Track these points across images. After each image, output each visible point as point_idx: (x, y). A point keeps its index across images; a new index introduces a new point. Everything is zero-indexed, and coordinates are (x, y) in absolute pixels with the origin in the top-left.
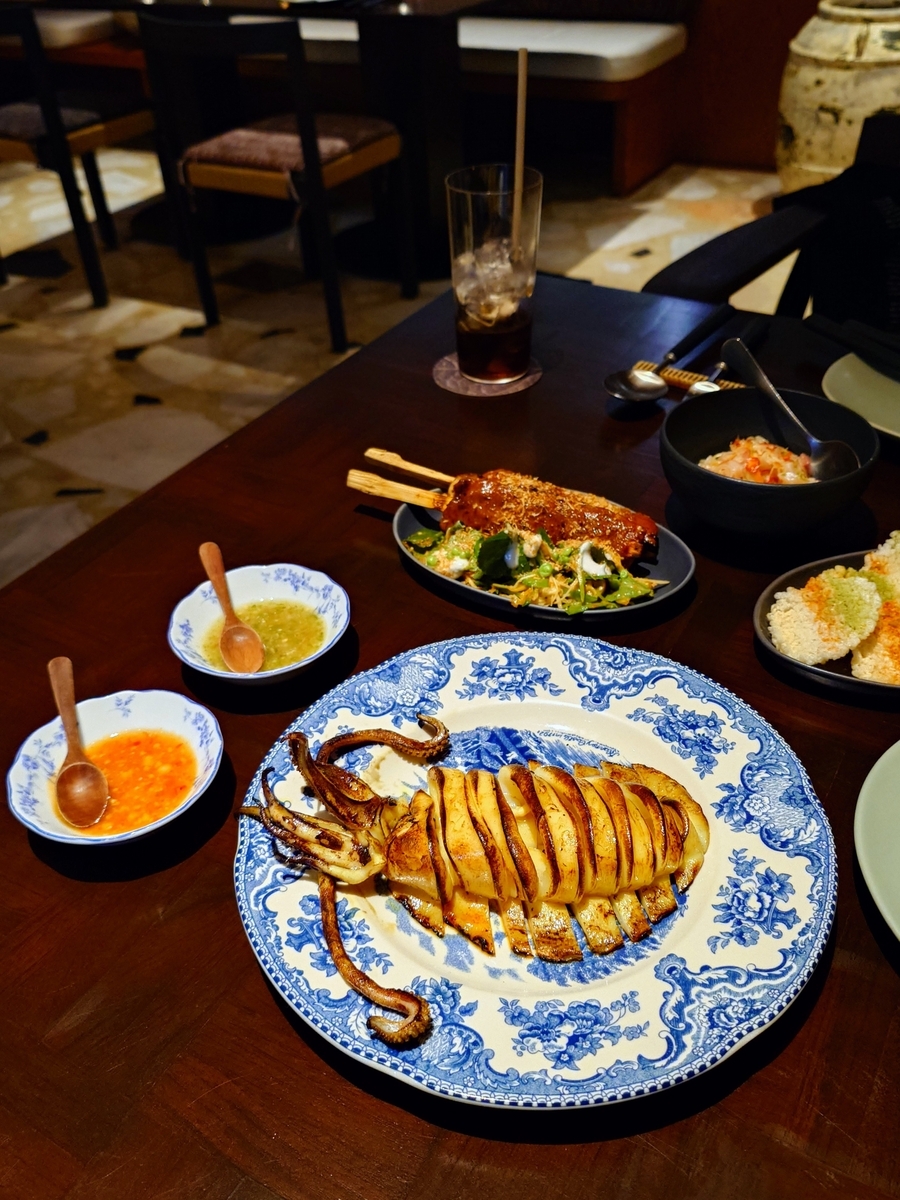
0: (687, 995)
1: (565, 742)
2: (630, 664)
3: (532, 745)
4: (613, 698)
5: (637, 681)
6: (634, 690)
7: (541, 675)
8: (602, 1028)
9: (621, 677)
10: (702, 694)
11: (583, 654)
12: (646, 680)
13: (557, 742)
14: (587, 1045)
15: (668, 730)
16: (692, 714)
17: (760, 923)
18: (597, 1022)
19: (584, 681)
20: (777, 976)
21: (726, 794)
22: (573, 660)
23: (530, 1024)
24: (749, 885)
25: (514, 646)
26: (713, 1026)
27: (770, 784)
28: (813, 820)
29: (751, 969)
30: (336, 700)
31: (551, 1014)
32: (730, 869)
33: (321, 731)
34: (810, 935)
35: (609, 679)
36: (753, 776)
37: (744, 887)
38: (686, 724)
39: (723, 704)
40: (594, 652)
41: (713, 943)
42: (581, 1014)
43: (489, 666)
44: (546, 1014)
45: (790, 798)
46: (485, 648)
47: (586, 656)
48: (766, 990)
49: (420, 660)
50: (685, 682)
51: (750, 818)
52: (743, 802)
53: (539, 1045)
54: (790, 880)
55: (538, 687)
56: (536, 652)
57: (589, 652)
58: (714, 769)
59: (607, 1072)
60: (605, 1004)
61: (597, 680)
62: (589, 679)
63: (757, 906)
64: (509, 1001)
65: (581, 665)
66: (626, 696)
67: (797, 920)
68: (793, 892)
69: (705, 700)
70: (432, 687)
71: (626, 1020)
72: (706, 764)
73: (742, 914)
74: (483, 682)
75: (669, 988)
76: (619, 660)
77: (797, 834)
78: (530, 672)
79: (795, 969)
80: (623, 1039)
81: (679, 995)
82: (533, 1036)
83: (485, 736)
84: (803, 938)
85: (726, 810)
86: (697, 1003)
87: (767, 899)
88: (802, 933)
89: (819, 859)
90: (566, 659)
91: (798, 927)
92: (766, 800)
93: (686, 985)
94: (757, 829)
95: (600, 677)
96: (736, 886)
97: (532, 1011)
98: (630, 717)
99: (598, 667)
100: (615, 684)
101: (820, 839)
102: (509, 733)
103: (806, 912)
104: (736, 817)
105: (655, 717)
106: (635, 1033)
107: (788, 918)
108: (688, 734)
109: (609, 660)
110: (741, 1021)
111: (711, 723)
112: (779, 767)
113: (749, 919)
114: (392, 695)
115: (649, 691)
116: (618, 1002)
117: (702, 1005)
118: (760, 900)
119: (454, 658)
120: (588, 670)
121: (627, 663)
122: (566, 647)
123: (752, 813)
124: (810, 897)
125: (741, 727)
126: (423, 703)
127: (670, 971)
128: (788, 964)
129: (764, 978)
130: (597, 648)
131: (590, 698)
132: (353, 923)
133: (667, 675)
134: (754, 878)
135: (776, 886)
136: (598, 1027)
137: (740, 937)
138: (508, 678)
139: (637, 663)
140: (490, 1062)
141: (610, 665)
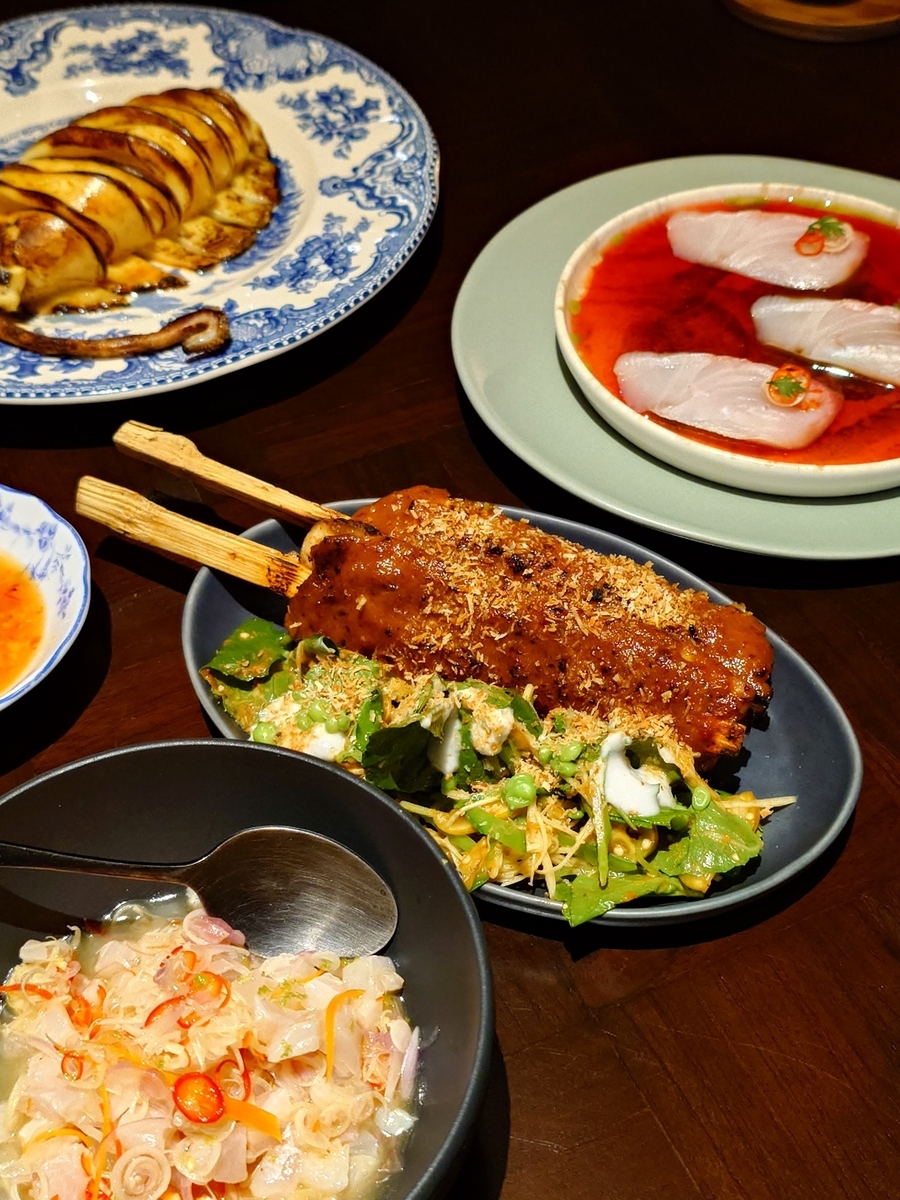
18: (328, 243)
21: (221, 75)
23: (287, 279)
24: (317, 110)
26: (407, 184)
27: (248, 45)
28: (310, 44)
29: (385, 146)
31: (292, 265)
32: (291, 113)
34: (398, 101)
35: (10, 61)
36: (226, 49)
37: (315, 114)
38: (123, 52)
39: (139, 18)
41: (339, 153)
42: (311, 250)
44: (288, 268)
45: (275, 43)
48: (412, 146)
50: (85, 21)
52: (242, 71)
53: (312, 281)
54: (341, 87)
58: (190, 66)
59: (379, 251)
60: (319, 233)
63: (339, 117)
64: (252, 281)
66: (42, 65)
67: (377, 102)
68: (353, 91)
69: (118, 25)
71: (348, 227)
72: (179, 66)
73: (335, 128)
75: (350, 195)
77: (309, 60)
79: (414, 122)
81: (360, 193)
82: (299, 280)
85: (236, 84)
86: (379, 185)
87: (341, 108)
88: (391, 104)
92: (258, 57)
93: (359, 183)
94: (275, 78)
96: (309, 118)
97: (277, 273)
98: (67, 77)
100: (20, 62)
101: (330, 51)
103: (378, 93)
104: (250, 83)
106: (364, 225)
107: (370, 104)
108: (135, 57)
110: (420, 169)
111: (145, 39)
113: (344, 126)
115: (58, 49)
117: (384, 184)
118: (336, 112)
121: (11, 39)
123: (259, 72)
124: (369, 84)
125: (175, 24)
127: (335, 186)
128: (406, 123)
129: (401, 142)
131: (13, 86)
133: (60, 27)
134: (314, 105)
135: (336, 98)
137: (351, 136)
139: (21, 34)
140: (295, 308)
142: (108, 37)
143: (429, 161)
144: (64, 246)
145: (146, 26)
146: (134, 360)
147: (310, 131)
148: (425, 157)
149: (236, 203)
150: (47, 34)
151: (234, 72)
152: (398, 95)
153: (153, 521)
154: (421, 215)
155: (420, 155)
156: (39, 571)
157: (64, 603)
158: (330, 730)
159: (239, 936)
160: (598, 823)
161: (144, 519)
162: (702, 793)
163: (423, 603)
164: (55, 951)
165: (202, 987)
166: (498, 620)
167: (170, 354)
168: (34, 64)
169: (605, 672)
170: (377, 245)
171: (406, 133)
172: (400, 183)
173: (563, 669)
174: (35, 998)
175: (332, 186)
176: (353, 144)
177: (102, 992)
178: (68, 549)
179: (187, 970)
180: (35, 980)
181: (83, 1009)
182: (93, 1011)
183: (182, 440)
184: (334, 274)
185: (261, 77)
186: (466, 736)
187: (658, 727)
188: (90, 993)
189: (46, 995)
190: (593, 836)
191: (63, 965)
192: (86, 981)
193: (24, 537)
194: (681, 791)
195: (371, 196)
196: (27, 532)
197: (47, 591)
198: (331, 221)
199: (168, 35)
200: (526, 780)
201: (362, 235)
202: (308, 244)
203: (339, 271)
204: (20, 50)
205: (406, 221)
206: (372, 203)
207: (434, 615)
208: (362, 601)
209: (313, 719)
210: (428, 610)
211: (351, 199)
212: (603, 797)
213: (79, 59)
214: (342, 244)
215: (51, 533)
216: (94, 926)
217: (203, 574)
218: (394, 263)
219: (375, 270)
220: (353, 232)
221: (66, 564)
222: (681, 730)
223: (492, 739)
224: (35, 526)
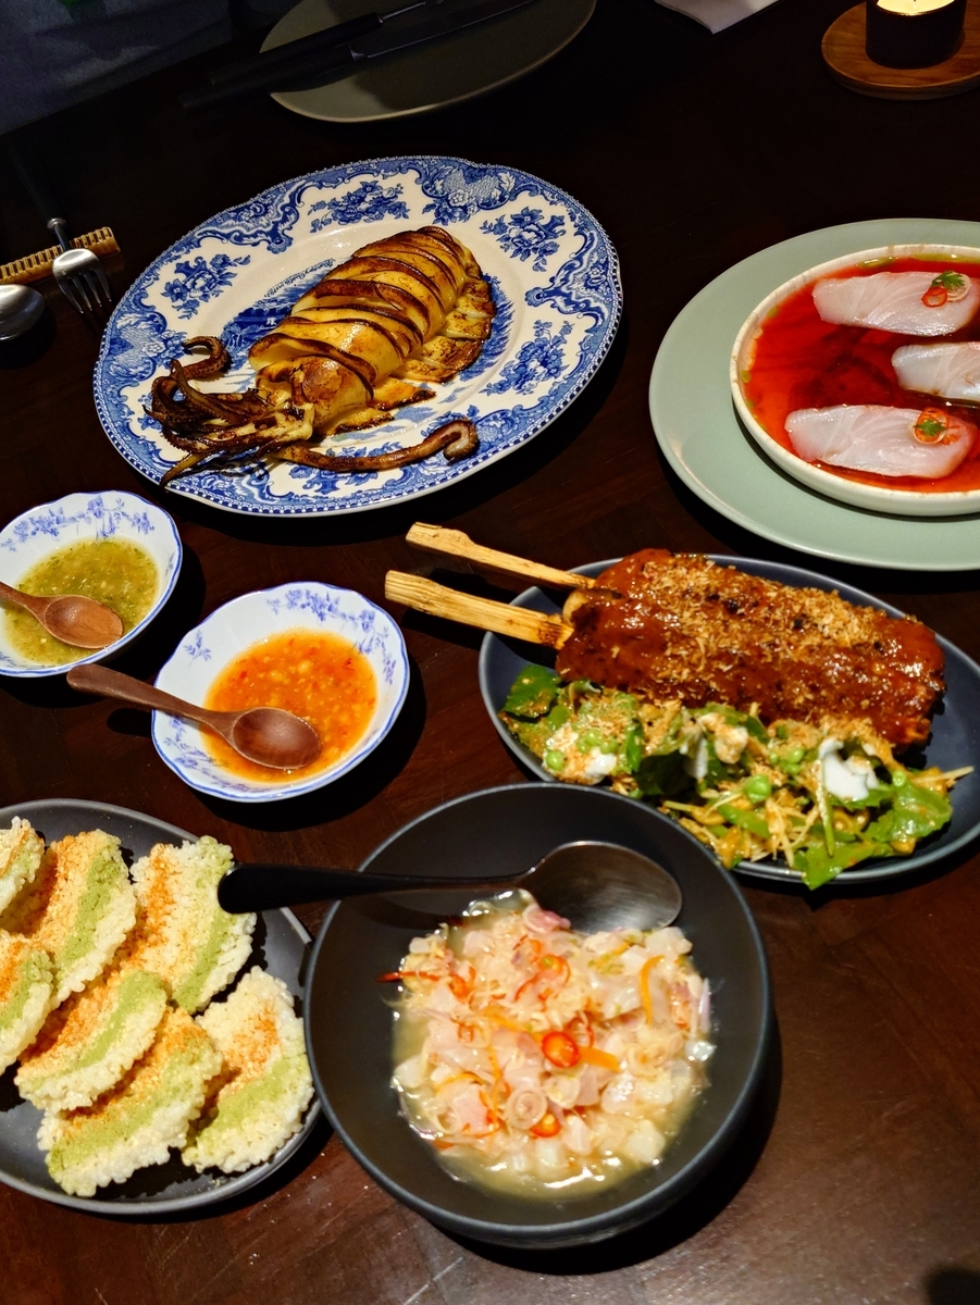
5: (287, 210)
6: (293, 216)
7: (220, 261)
8: (548, 346)
10: (340, 180)
12: (292, 204)
13: (286, 290)
14: (554, 357)
16: (349, 195)
17: (546, 238)
19: (253, 240)
20: (591, 244)
21: (433, 211)
22: (228, 236)
23: (513, 383)
25: (175, 262)
26: (597, 288)
27: (450, 183)
28: (500, 174)
29: (574, 256)
30: (108, 390)
31: (515, 370)
32: (493, 238)
34: (578, 215)
35: (268, 225)
36: (434, 188)
37: (513, 235)
38: (354, 203)
39: (361, 172)
41: (537, 268)
42: (528, 354)
45: (472, 177)
46: (157, 279)
47: (232, 226)
49: (124, 323)
50: (320, 182)
52: (449, 205)
53: (533, 382)
54: (530, 209)
55: (229, 269)
57: (230, 222)
58: (407, 208)
59: (582, 350)
60: (532, 338)
61: (261, 232)
63: (533, 234)
64: (485, 387)
65: (238, 234)
66: (294, 223)
69: (346, 181)
70: (158, 330)
71: (555, 331)
72: (400, 210)
73: (531, 245)
74: (188, 298)
75: (550, 303)
76: (258, 209)
77: (501, 188)
78: (209, 266)
79: (595, 233)
81: (559, 300)
84: (577, 220)
85: (446, 218)
86: (574, 292)
87: (532, 227)
88: (573, 219)
89: (531, 185)
90: (222, 239)
92: (459, 191)
93: (557, 292)
94: (476, 209)
96: (508, 239)
98: (314, 231)
101: (517, 179)
102: (248, 313)
104: (457, 215)
105: (330, 216)
106: (567, 329)
107: (556, 221)
108: (363, 206)
109: (252, 214)
110: (605, 273)
111: (368, 189)
112: (442, 171)
115: (303, 209)
116: (537, 332)
117: (578, 289)
119: (145, 302)
120: (245, 232)
121: (266, 206)
122: (211, 232)
124: (551, 203)
125: (390, 173)
126: (169, 343)
128: (588, 234)
129: (585, 251)
131: (273, 245)
133: (302, 190)
134: (510, 227)
135: (528, 219)
136: (545, 349)
137: (545, 252)
138: (200, 282)
139: (273, 200)
141: (256, 216)
142: (340, 192)
143: (611, 266)
144: (340, 382)
145: (368, 178)
146: (407, 468)
147: (511, 251)
148: (607, 262)
149: (462, 320)
150: (292, 197)
151: (444, 208)
152: (578, 210)
153: (445, 600)
154: (611, 315)
155: (602, 261)
156: (365, 647)
157: (389, 672)
158: (604, 752)
159: (566, 922)
160: (822, 807)
161: (438, 599)
162: (900, 776)
163: (664, 647)
164: (434, 944)
165: (549, 967)
166: (724, 656)
167: (433, 459)
168: (287, 225)
169: (814, 689)
170: (580, 344)
171: (588, 242)
172: (591, 288)
173: (780, 689)
174: (427, 982)
175: (537, 297)
176: (547, 258)
177: (473, 972)
178: (386, 630)
179: (535, 954)
180: (424, 968)
181: (460, 985)
182: (468, 985)
183: (457, 533)
184: (550, 374)
185: (465, 208)
186: (711, 750)
187: (861, 728)
188: (463, 972)
189: (434, 978)
190: (819, 818)
191: (441, 953)
192: (458, 963)
193: (350, 622)
194: (882, 773)
195: (568, 302)
196: (352, 618)
197: (374, 662)
198: (540, 327)
199: (387, 184)
200: (761, 778)
201: (566, 337)
202: (525, 350)
203: (553, 371)
204: (274, 215)
205: (600, 320)
206: (570, 308)
207: (674, 656)
208: (616, 650)
209: (590, 745)
210: (668, 652)
211: (552, 306)
212: (824, 789)
213: (320, 214)
214: (552, 347)
215: (371, 618)
216: (456, 920)
217: (488, 637)
218: (595, 359)
219: (582, 367)
220: (559, 335)
221: (385, 641)
222: (877, 727)
223: (733, 752)
224: (357, 614)
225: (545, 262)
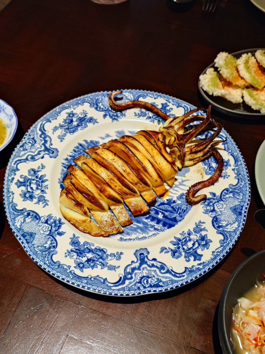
0: (45, 146)
1: (144, 235)
2: (138, 283)
3: (157, 226)
4: (135, 260)
5: (130, 276)
6: (129, 270)
7: (177, 254)
8: (66, 127)
9: (138, 274)
10: (92, 279)
11: (166, 278)
12: (125, 278)
13: (148, 234)
14: (67, 121)
15: (100, 253)
16: (93, 267)
17: (29, 179)
18: (68, 129)
19: (155, 263)
20: (18, 161)
21: (60, 230)
22: (168, 272)
23: (86, 120)
24: (37, 193)
25: (202, 262)
26: (33, 138)
27: (43, 241)
28: (19, 227)
29: (27, 162)
30: (243, 183)
31: (82, 125)
32: (47, 196)
33: (233, 170)
34: (10, 178)
35: (143, 269)
36: (51, 244)
37: (39, 191)
38: (94, 261)
39: (79, 277)
40: (161, 281)
41: (43, 167)
42: (74, 129)
43: (204, 245)
44: (83, 125)
45: (31, 235)
46: (213, 252)
47: (163, 277)
48: (21, 155)
49: (234, 225)
50: (104, 283)
51: (46, 222)
52: (51, 228)
53: (80, 116)
54: (23, 199)
55: (173, 247)
56: (189, 265)
57: (164, 280)
58: (70, 240)
59: (58, 115)
60: (68, 134)
61: (149, 266)
62: (153, 265)
63: (32, 186)
64: (96, 123)
65: (162, 271)
66: (129, 265)
67: (16, 184)
68: (20, 195)
69: (90, 277)
70: (217, 219)
71: (60, 132)
72: (74, 242)
73: (37, 181)
74: (198, 235)
75: (51, 146)
76: (145, 282)
77: (24, 220)
78: (183, 254)
79: (13, 164)
80: (58, 126)
81: (48, 145)
82: (83, 118)
83: (178, 218)
84: (12, 177)
85: (58, 222)
86: (41, 144)
87: (29, 190)
88: (13, 179)
89: (13, 210)
90: (172, 270)
91: (15, 181)
92: (42, 232)
93: (46, 149)
94: (42, 219)
95: (148, 268)
96: (42, 191)
97: (88, 124)
98: (121, 253)
99: (153, 273)
100: (139, 268)
101: (14, 219)
102: (170, 226)
103: (13, 187)
104: (52, 220)
105: (110, 258)
106: (55, 129)
107: (20, 184)
108: (90, 255)
109: (150, 280)
110: (25, 143)
111: (81, 265)
112: (41, 251)
113: (34, 180)
114: (227, 202)
115: (120, 272)
116: (65, 136)
117: (39, 144)
118: (32, 188)
119: (221, 237)
120: (157, 270)
121: (140, 282)
122: (177, 277)
123: (46, 225)
124: (13, 194)
125: (65, 267)
126: (212, 208)
127: (53, 152)
128: (15, 166)
129: (22, 160)
130: (161, 284)
131: (146, 254)
132: (156, 120)
133: (116, 284)
134: (37, 196)
135: (27, 195)
136: (67, 127)
137: (35, 172)
138: (190, 244)
139: (135, 285)
140: (89, 105)
141: (148, 277)
170: (56, 119)
172: (35, 140)
184: (73, 115)
195: (46, 141)
198: (61, 138)
202: (73, 132)
205: (44, 123)
211: (52, 144)
225: (39, 168)
